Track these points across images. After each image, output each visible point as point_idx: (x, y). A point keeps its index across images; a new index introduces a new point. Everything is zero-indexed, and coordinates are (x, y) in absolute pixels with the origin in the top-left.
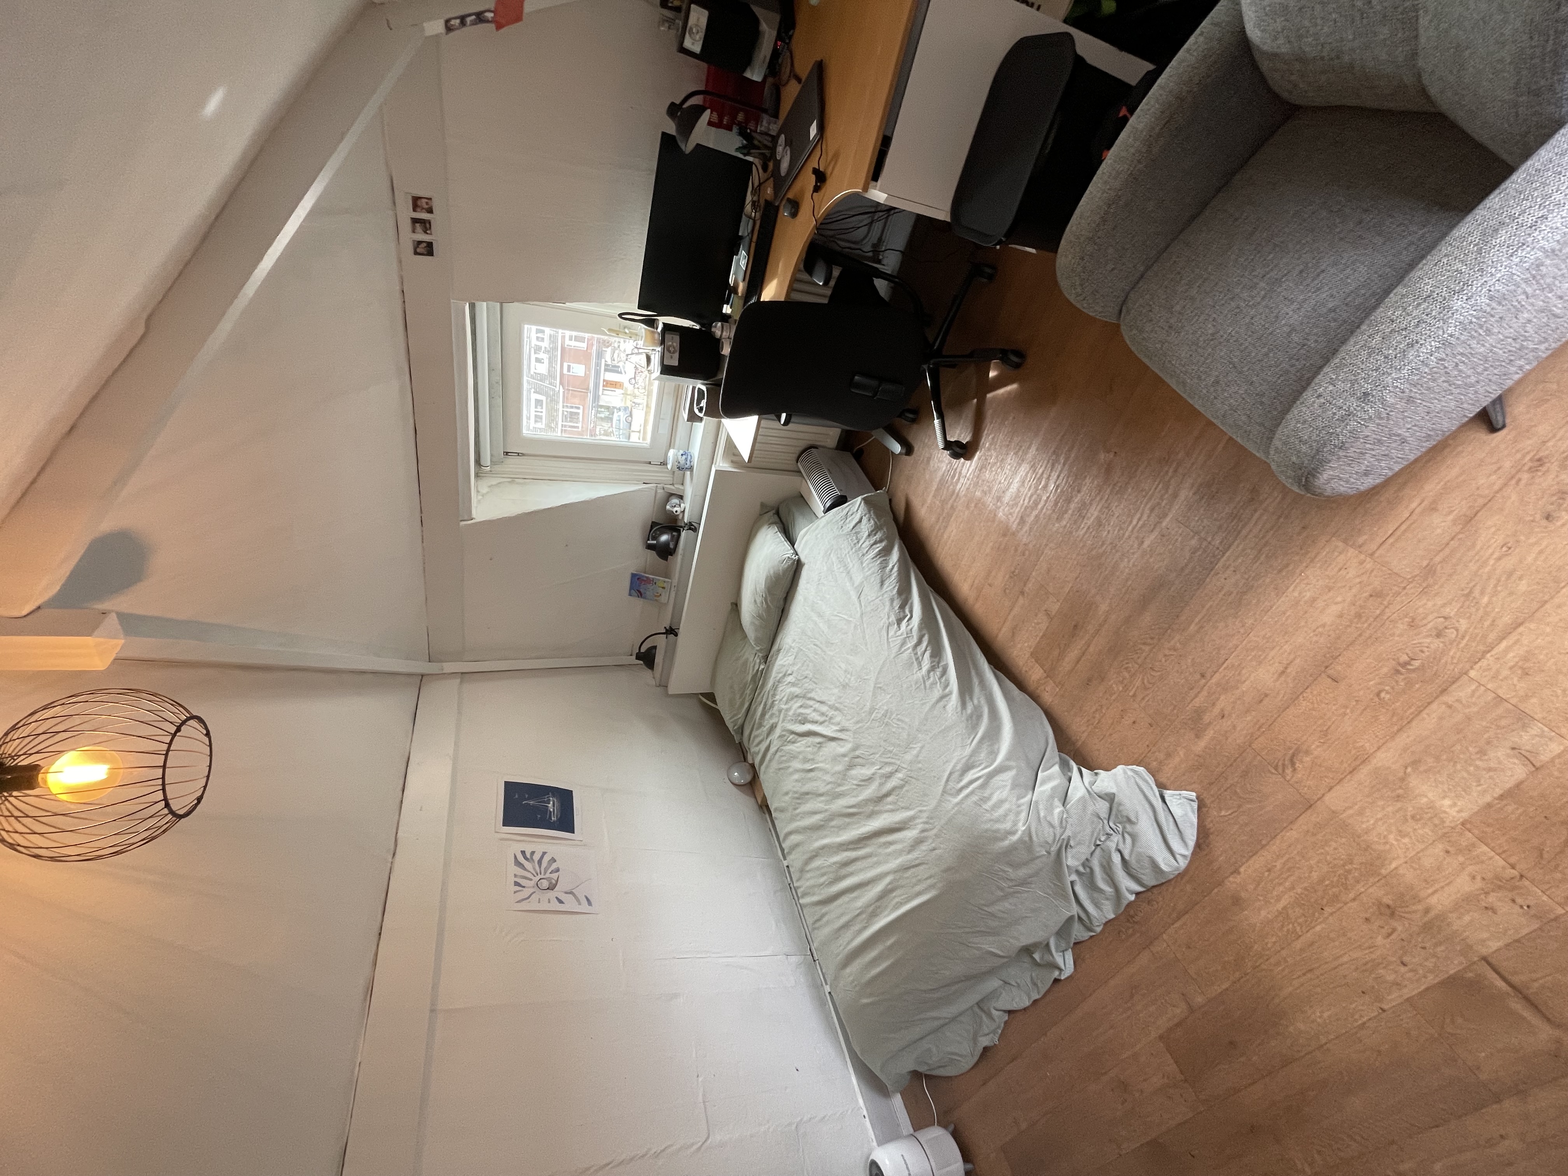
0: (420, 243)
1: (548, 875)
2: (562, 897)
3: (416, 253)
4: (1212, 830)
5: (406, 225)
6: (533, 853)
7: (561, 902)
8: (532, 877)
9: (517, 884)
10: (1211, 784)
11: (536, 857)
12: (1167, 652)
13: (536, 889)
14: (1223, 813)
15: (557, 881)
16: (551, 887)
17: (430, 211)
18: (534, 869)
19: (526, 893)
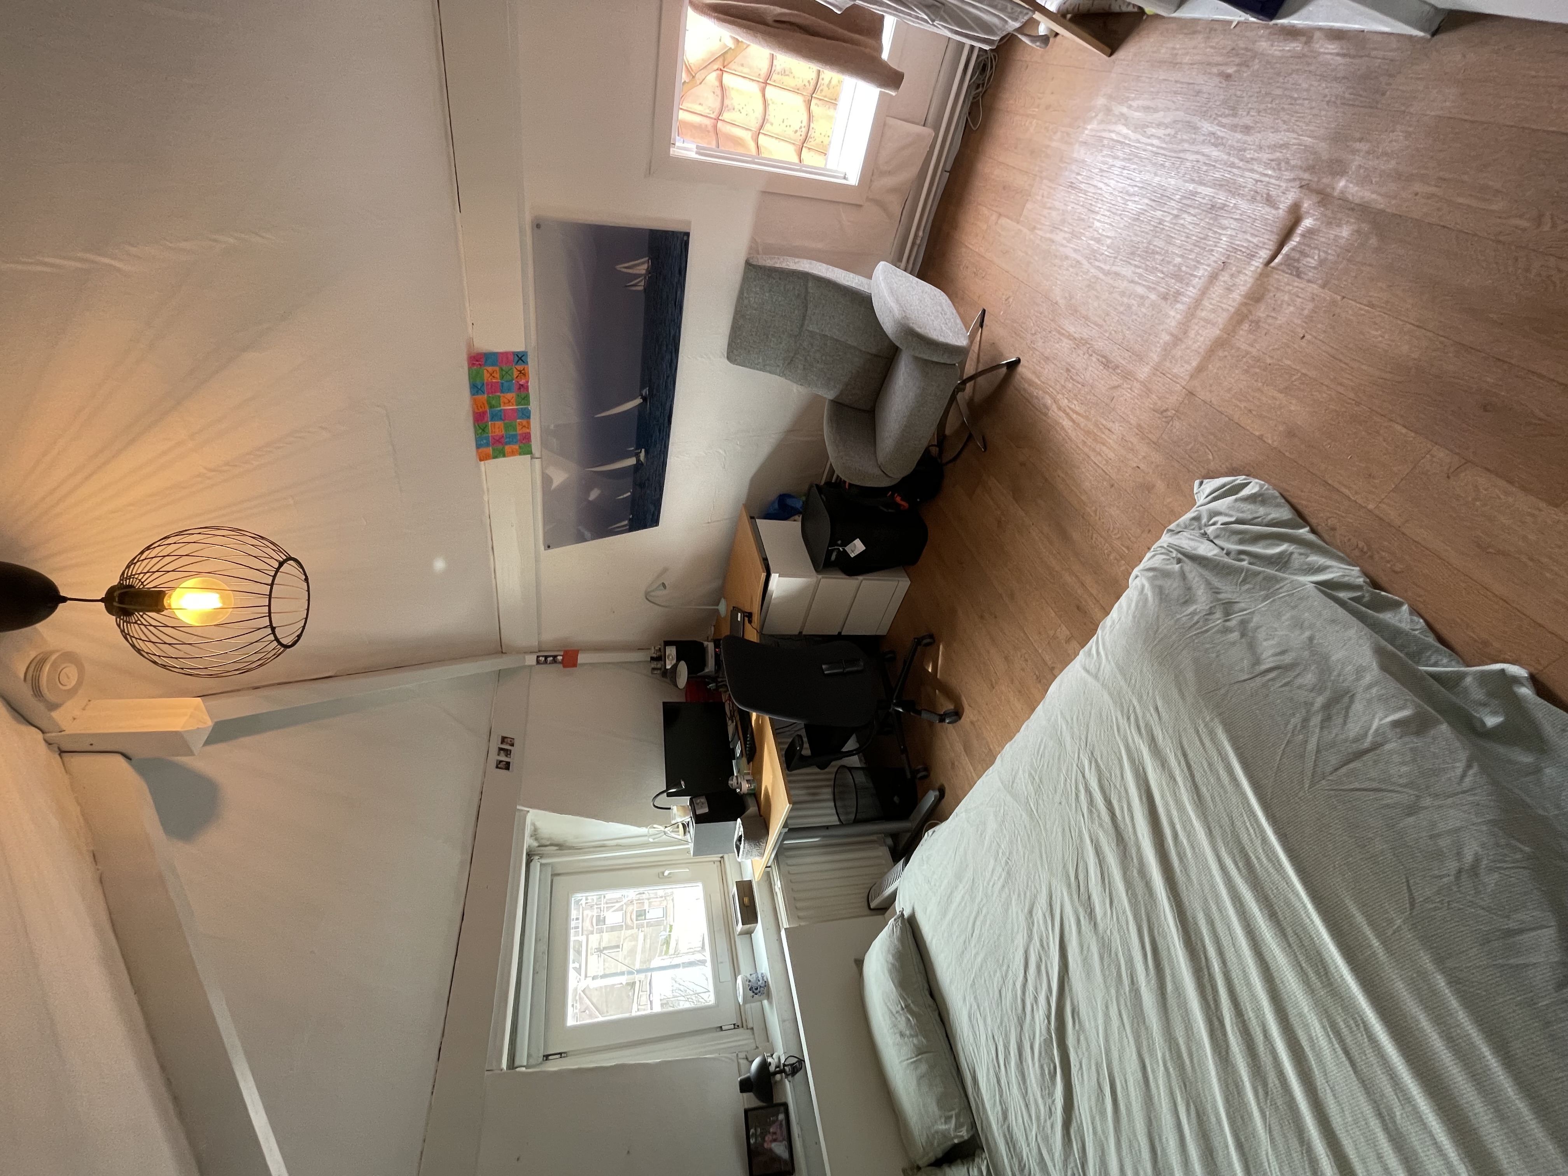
0: (501, 761)
3: (497, 767)
4: (1229, 466)
5: (494, 750)
10: (1189, 471)
12: (1097, 518)
14: (1211, 457)
17: (512, 745)
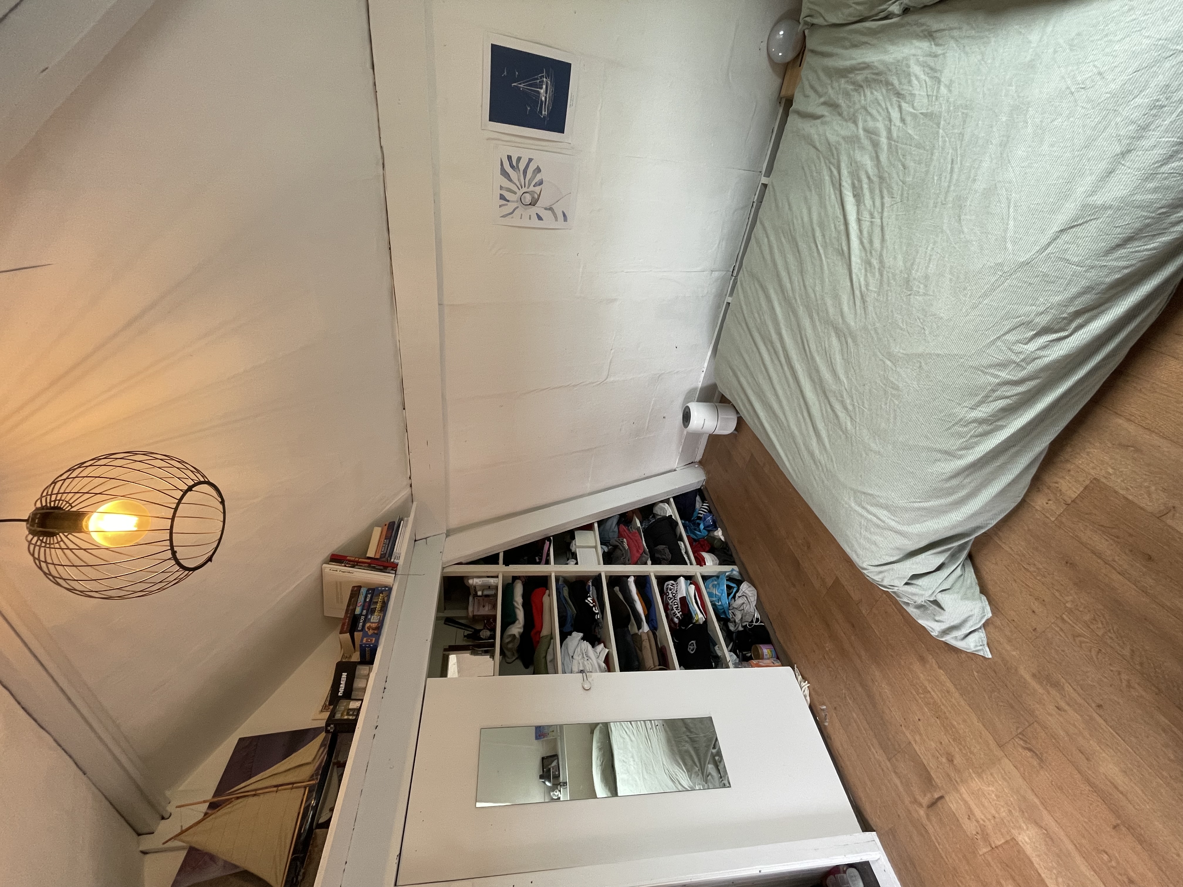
1: (532, 188)
2: (543, 213)
6: (519, 159)
7: (540, 218)
8: (515, 189)
9: (502, 197)
11: (522, 166)
13: (518, 204)
15: (539, 196)
16: (533, 203)
18: (519, 180)
19: (511, 206)
